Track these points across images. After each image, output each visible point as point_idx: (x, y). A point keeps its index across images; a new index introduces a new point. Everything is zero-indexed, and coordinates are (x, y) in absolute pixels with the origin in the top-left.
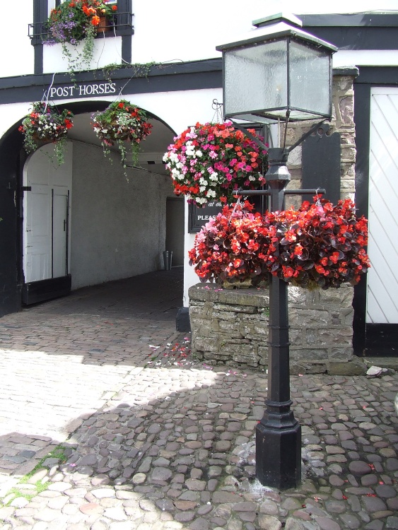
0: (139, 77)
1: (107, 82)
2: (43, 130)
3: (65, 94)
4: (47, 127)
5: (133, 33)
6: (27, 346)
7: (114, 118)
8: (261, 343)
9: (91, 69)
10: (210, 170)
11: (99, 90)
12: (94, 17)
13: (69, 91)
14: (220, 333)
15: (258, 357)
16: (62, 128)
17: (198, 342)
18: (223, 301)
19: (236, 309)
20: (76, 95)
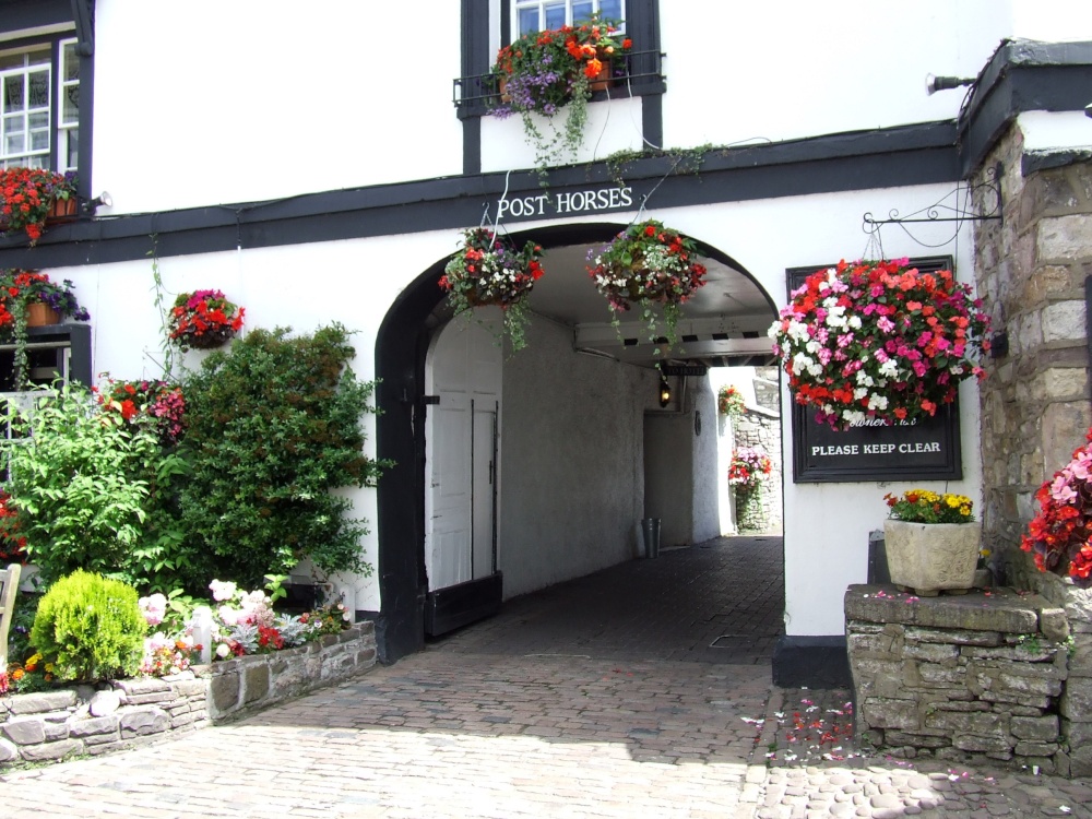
0: (681, 175)
1: (616, 185)
2: (489, 283)
3: (529, 211)
4: (498, 277)
5: (664, 91)
6: (493, 725)
7: (638, 256)
8: (1019, 709)
9: (579, 162)
10: (879, 354)
11: (598, 201)
12: (590, 62)
13: (536, 205)
14: (921, 690)
15: (1012, 740)
16: (525, 278)
17: (872, 709)
18: (926, 620)
19: (956, 638)
20: (550, 212)
